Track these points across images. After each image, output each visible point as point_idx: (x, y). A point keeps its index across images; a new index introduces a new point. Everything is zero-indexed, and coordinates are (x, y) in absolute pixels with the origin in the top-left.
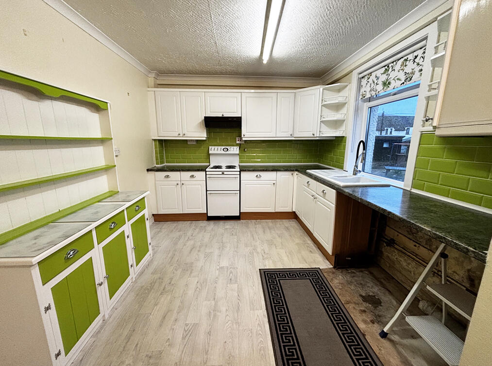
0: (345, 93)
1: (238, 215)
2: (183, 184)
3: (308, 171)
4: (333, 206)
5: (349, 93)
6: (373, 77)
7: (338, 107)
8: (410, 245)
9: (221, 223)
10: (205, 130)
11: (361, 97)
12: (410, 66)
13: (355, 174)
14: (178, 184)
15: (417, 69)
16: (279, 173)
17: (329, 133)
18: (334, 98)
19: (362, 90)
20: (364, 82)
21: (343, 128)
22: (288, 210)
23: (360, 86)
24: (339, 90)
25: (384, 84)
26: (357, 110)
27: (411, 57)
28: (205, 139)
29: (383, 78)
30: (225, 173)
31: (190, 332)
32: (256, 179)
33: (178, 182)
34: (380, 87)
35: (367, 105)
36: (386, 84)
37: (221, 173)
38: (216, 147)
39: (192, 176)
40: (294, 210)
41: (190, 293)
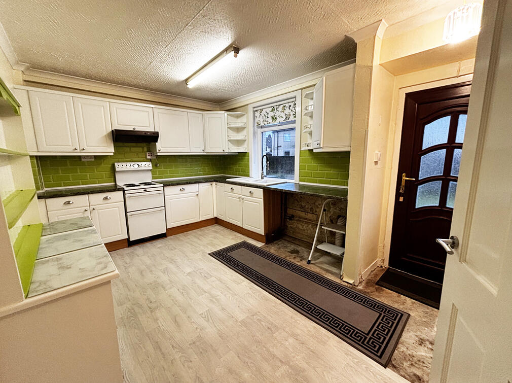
0: (244, 119)
1: (165, 232)
2: (94, 209)
3: (227, 180)
4: (262, 200)
5: (247, 120)
6: (264, 112)
7: (238, 130)
8: (303, 214)
9: (148, 244)
10: (112, 145)
11: (256, 124)
12: (287, 111)
13: (262, 178)
14: (86, 210)
15: (292, 113)
16: (201, 185)
17: (235, 150)
18: (238, 123)
19: (257, 120)
20: (257, 114)
21: (245, 145)
22: (211, 216)
23: (255, 117)
24: (238, 117)
25: (273, 118)
26: (255, 133)
27: (287, 105)
28: (112, 154)
29: (272, 114)
30: (148, 190)
31: (208, 316)
32: (180, 192)
33: (86, 208)
34: (270, 120)
35: (260, 130)
36: (274, 118)
37: (142, 190)
38: (128, 164)
39: (106, 198)
40: (215, 216)
41: (180, 298)
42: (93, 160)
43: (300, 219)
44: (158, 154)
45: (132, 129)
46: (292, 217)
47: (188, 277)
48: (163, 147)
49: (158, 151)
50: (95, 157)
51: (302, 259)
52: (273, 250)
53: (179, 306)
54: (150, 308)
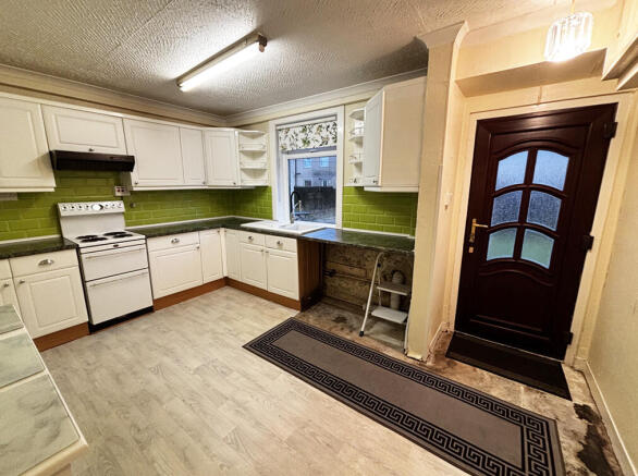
0: (262, 140)
1: (151, 304)
2: (22, 282)
3: (243, 225)
4: (296, 254)
5: (266, 141)
6: (291, 132)
7: (254, 155)
9: (124, 326)
10: (52, 174)
11: (280, 149)
12: (324, 133)
13: (292, 222)
15: (331, 137)
16: (203, 233)
17: (251, 182)
18: (255, 145)
19: (281, 142)
20: (282, 134)
21: (265, 177)
22: (219, 276)
23: (278, 138)
24: (254, 136)
25: (304, 142)
26: (278, 160)
27: (324, 125)
28: (53, 190)
29: (302, 136)
30: (121, 245)
32: (171, 245)
33: (7, 282)
34: (300, 144)
35: (285, 158)
36: (305, 142)
37: (111, 246)
38: (82, 204)
39: (45, 263)
40: (225, 275)
41: (188, 416)
42: (16, 199)
43: (344, 276)
44: (135, 189)
45: (87, 151)
46: (333, 273)
47: (197, 376)
48: (140, 179)
49: (133, 185)
50: (19, 194)
51: (352, 329)
52: (311, 320)
53: (188, 430)
54: (138, 442)
